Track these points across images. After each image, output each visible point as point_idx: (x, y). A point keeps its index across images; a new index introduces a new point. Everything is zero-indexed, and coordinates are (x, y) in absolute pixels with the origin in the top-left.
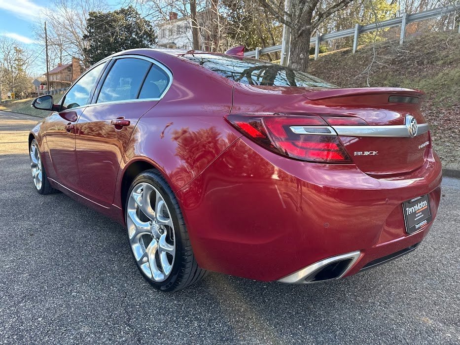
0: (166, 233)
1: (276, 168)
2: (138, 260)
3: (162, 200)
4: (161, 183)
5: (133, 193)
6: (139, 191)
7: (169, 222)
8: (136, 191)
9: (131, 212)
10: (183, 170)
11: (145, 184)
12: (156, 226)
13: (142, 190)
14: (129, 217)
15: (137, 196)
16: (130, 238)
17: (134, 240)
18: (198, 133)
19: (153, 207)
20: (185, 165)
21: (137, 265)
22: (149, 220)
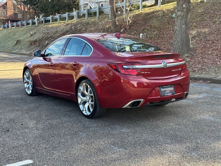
0: (91, 99)
1: (122, 78)
2: (82, 110)
3: (90, 88)
4: (90, 83)
5: (80, 88)
6: (82, 86)
7: (92, 95)
8: (81, 87)
9: (79, 94)
10: (97, 80)
11: (84, 84)
12: (88, 98)
13: (83, 86)
14: (79, 96)
15: (81, 88)
16: (79, 103)
17: (80, 104)
18: (103, 67)
19: (87, 91)
20: (97, 78)
21: (81, 112)
22: (86, 96)
